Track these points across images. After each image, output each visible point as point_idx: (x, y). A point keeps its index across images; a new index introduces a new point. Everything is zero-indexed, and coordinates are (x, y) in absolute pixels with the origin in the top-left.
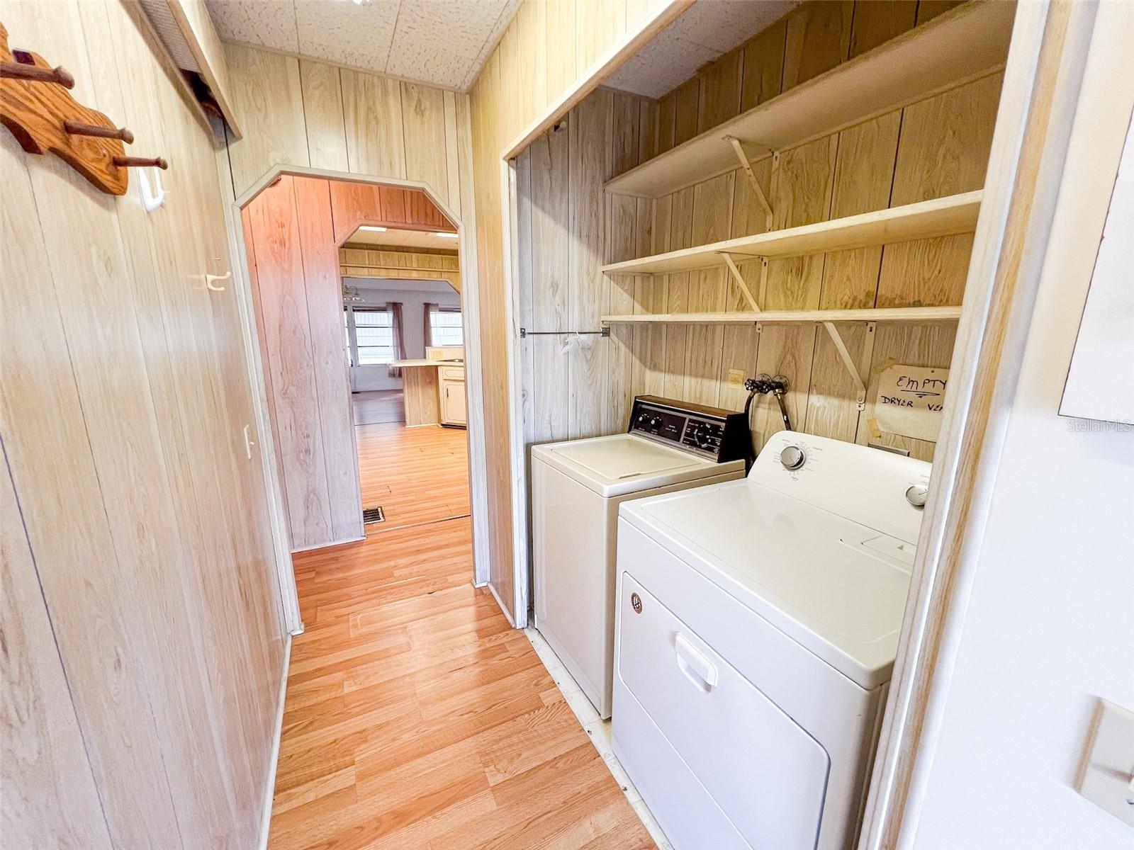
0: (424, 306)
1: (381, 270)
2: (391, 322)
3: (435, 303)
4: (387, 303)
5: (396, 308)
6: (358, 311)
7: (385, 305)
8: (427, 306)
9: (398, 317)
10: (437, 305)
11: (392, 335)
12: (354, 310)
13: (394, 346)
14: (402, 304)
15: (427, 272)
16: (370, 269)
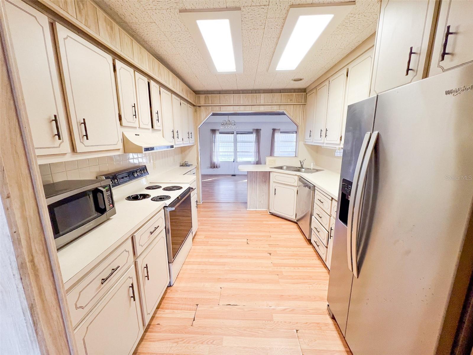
0: (272, 130)
1: (241, 107)
2: (254, 140)
3: (278, 129)
4: (253, 129)
5: (258, 131)
6: (239, 134)
7: (252, 131)
8: (274, 130)
9: (258, 136)
10: (279, 129)
11: (254, 146)
12: (237, 134)
13: (254, 152)
14: (261, 130)
15: (270, 106)
16: (234, 107)
